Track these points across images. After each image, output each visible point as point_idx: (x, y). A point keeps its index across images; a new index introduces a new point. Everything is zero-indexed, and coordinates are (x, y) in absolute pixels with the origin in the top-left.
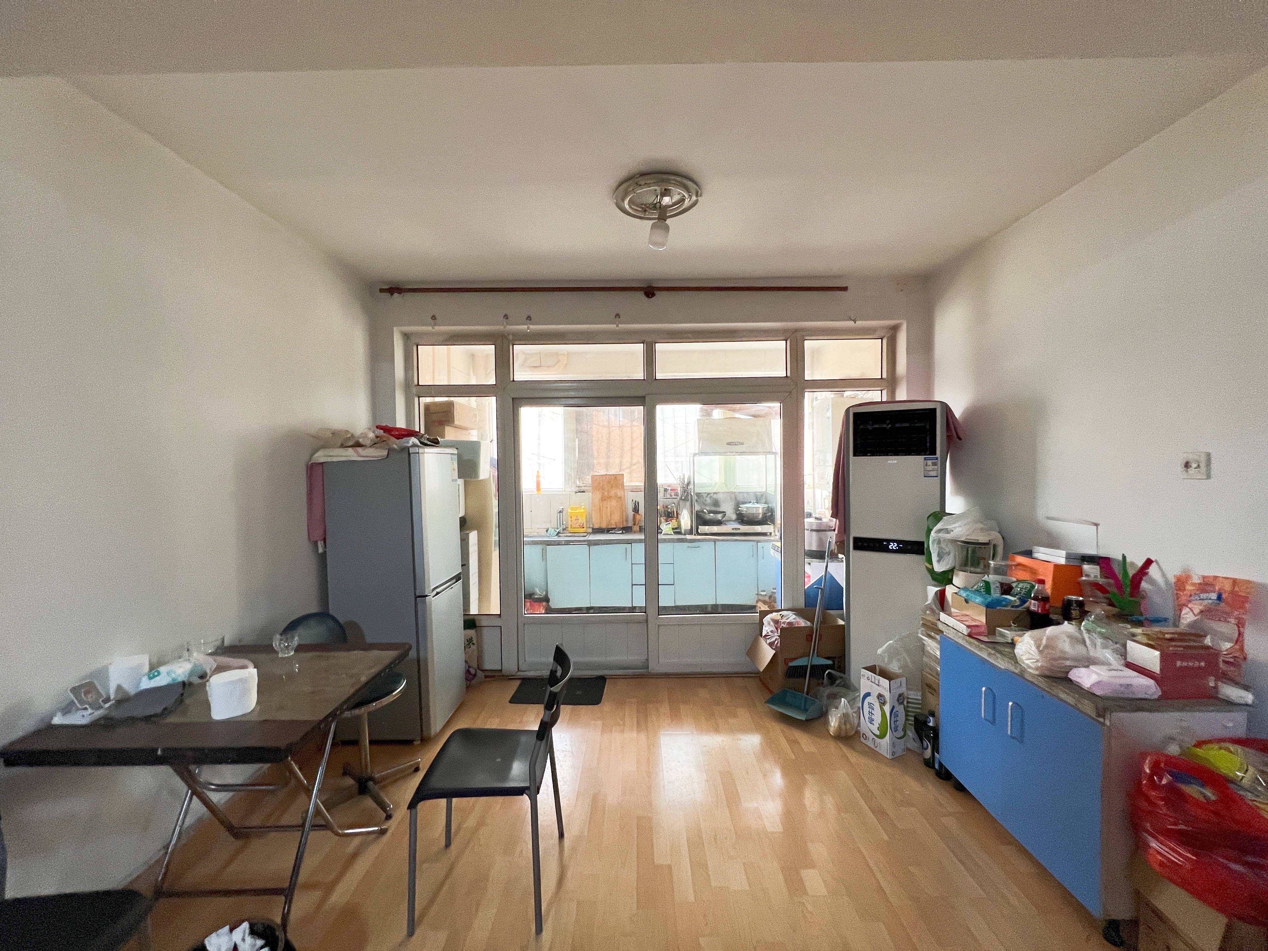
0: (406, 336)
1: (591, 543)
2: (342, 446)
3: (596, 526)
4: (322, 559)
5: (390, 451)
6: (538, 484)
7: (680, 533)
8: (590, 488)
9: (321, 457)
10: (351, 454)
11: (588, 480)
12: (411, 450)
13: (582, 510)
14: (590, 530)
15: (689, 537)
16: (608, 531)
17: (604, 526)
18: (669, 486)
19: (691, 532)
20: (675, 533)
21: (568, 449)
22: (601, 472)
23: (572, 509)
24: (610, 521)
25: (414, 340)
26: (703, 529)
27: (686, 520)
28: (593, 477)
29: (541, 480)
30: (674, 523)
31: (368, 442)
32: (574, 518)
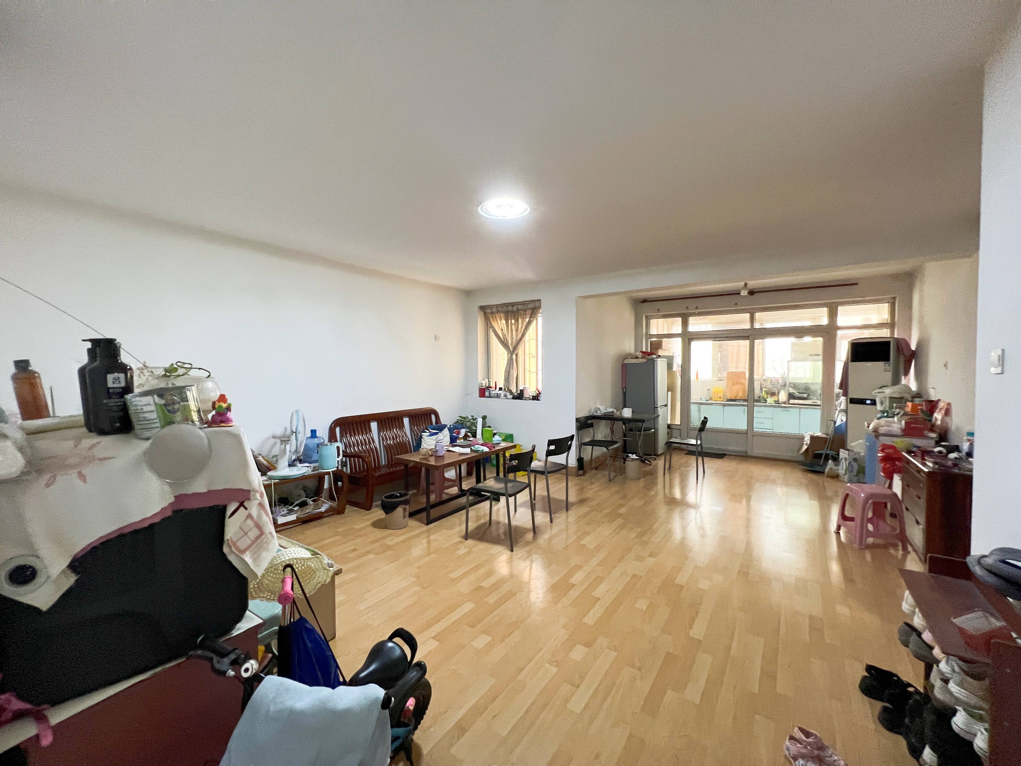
0: (647, 317)
1: (724, 405)
2: (632, 358)
3: (729, 398)
4: (625, 394)
5: (648, 360)
6: (697, 375)
7: (779, 403)
8: (726, 379)
9: (626, 362)
10: (635, 361)
11: (725, 374)
12: (655, 359)
13: (721, 390)
14: (726, 400)
15: (783, 405)
16: (734, 400)
17: (733, 398)
18: (773, 378)
19: (785, 403)
20: (775, 403)
21: (714, 359)
22: (733, 370)
23: (715, 389)
24: (737, 396)
25: (649, 318)
26: (792, 401)
27: (783, 397)
28: (728, 373)
29: (699, 373)
30: (775, 398)
31: (640, 357)
32: (716, 393)
